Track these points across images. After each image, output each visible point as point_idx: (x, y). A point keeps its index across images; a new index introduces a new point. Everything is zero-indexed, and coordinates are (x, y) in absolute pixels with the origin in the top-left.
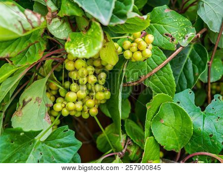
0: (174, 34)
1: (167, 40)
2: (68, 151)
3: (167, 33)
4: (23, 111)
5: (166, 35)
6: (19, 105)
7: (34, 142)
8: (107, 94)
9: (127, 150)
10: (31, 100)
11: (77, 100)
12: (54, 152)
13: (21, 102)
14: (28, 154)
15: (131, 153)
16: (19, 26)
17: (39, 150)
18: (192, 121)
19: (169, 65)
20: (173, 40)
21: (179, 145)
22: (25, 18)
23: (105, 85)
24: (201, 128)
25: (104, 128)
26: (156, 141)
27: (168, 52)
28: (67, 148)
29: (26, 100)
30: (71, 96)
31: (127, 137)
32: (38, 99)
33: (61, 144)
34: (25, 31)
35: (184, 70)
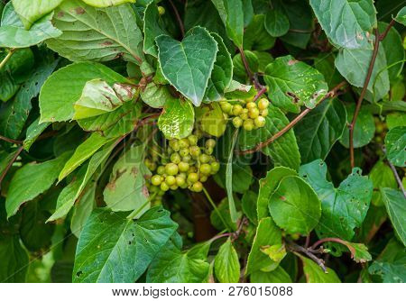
0: (297, 92)
1: (290, 101)
2: (162, 233)
3: (291, 92)
4: (117, 183)
5: (290, 94)
6: (113, 177)
7: (126, 221)
8: (216, 165)
9: (241, 230)
10: (125, 171)
11: (179, 173)
12: (147, 234)
13: (114, 173)
14: (119, 235)
15: (247, 235)
16: (108, 102)
17: (131, 230)
18: (320, 199)
19: (292, 131)
20: (296, 100)
21: (307, 228)
22: (114, 93)
23: (213, 154)
24: (331, 209)
25: (217, 206)
26: (273, 223)
27: (291, 116)
28: (162, 230)
29: (121, 171)
30: (172, 168)
31: (244, 216)
32: (134, 170)
33: (155, 225)
34: (114, 106)
35: (318, 133)
